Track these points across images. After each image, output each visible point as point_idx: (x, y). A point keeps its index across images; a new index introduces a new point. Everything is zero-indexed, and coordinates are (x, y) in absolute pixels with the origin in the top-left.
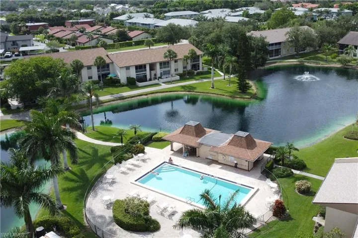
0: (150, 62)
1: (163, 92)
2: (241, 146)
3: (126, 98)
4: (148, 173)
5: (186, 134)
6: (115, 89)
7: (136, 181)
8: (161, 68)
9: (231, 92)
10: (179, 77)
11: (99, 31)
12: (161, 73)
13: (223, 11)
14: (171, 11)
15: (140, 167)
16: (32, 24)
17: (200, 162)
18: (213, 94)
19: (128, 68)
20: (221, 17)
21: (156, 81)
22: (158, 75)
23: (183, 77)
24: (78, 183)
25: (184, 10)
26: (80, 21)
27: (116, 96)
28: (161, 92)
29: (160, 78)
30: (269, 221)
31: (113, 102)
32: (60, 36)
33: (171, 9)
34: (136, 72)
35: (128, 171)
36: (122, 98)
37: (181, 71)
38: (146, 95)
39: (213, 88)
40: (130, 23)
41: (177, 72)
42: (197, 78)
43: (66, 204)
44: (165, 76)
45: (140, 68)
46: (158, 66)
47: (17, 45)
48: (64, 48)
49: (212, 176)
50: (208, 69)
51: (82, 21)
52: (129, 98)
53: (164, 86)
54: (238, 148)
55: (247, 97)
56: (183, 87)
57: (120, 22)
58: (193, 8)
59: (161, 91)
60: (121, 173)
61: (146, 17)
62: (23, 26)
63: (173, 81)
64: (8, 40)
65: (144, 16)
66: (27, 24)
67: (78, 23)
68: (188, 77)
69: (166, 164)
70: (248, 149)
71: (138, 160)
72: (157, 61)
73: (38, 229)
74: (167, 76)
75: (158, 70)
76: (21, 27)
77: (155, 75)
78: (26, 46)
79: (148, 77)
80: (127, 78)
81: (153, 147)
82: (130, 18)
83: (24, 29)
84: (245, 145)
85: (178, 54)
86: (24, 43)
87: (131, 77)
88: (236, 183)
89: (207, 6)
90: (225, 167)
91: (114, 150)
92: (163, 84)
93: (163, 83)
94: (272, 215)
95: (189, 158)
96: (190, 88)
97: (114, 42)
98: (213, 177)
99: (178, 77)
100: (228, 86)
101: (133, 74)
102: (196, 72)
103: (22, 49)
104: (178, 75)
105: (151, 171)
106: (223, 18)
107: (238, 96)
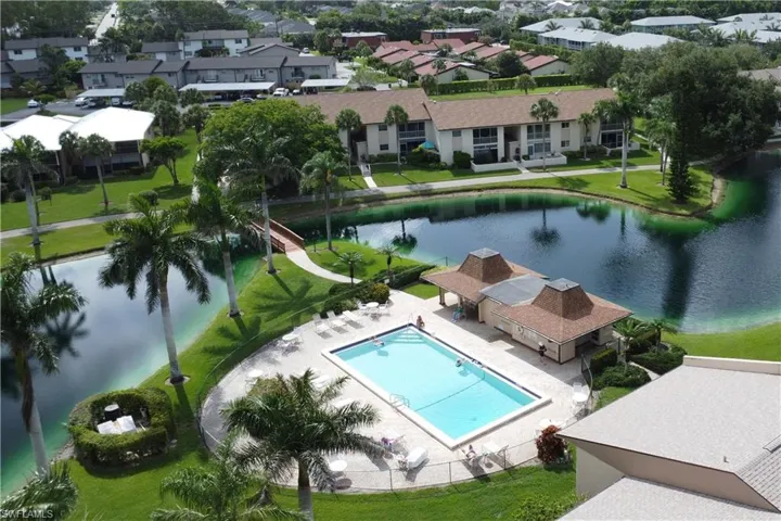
0: (507, 123)
1: (516, 188)
2: (553, 310)
3: (436, 194)
4: (367, 340)
5: (469, 274)
6: (425, 174)
7: (332, 352)
8: (529, 137)
9: (656, 200)
10: (565, 157)
11: (473, 54)
12: (530, 149)
13: (766, 18)
14: (653, 16)
15: (361, 327)
16: (356, 35)
17: (478, 334)
18: (616, 199)
19: (457, 132)
20: (745, 32)
21: (513, 164)
22: (524, 151)
23: (574, 159)
24: (235, 342)
25: (682, 14)
26: (448, 31)
27: (416, 187)
28: (512, 187)
29: (527, 158)
30: (523, 466)
31: (408, 200)
32: (392, 62)
33: (652, 10)
34: (475, 143)
35: (332, 332)
36: (428, 193)
37: (575, 146)
38: (479, 190)
39: (624, 187)
40: (548, 39)
41: (566, 149)
42: (605, 163)
43: (192, 374)
44: (538, 155)
45: (483, 133)
46: (523, 133)
47: (303, 75)
48: (390, 86)
49: (479, 363)
50: (642, 145)
51: (454, 30)
52: (441, 193)
53: (526, 175)
54: (547, 313)
55: (684, 212)
56: (562, 180)
57: (531, 35)
58: (704, 9)
59: (511, 185)
60: (319, 334)
61: (587, 26)
62: (336, 38)
63: (548, 167)
64: (286, 65)
65: (581, 25)
66: (344, 34)
67: (444, 36)
68: (588, 159)
69: (412, 327)
70: (564, 316)
71: (367, 314)
72: (521, 121)
73: (109, 409)
74: (543, 154)
75: (524, 142)
76: (333, 39)
77: (518, 150)
78: (318, 77)
79: (501, 154)
80: (455, 152)
81: (412, 293)
82: (553, 27)
83: (338, 43)
84: (560, 308)
85: (561, 110)
86: (316, 72)
87: (463, 151)
88: (514, 383)
89: (738, 6)
90: (519, 348)
91: (336, 288)
92: (525, 171)
93: (528, 169)
94: (536, 455)
95: (463, 322)
96: (577, 184)
97: (491, 77)
98: (478, 366)
99: (563, 160)
100: (660, 185)
101: (468, 145)
102: (609, 150)
103: (308, 83)
104: (565, 153)
105: (373, 338)
106: (749, 35)
107: (664, 210)
